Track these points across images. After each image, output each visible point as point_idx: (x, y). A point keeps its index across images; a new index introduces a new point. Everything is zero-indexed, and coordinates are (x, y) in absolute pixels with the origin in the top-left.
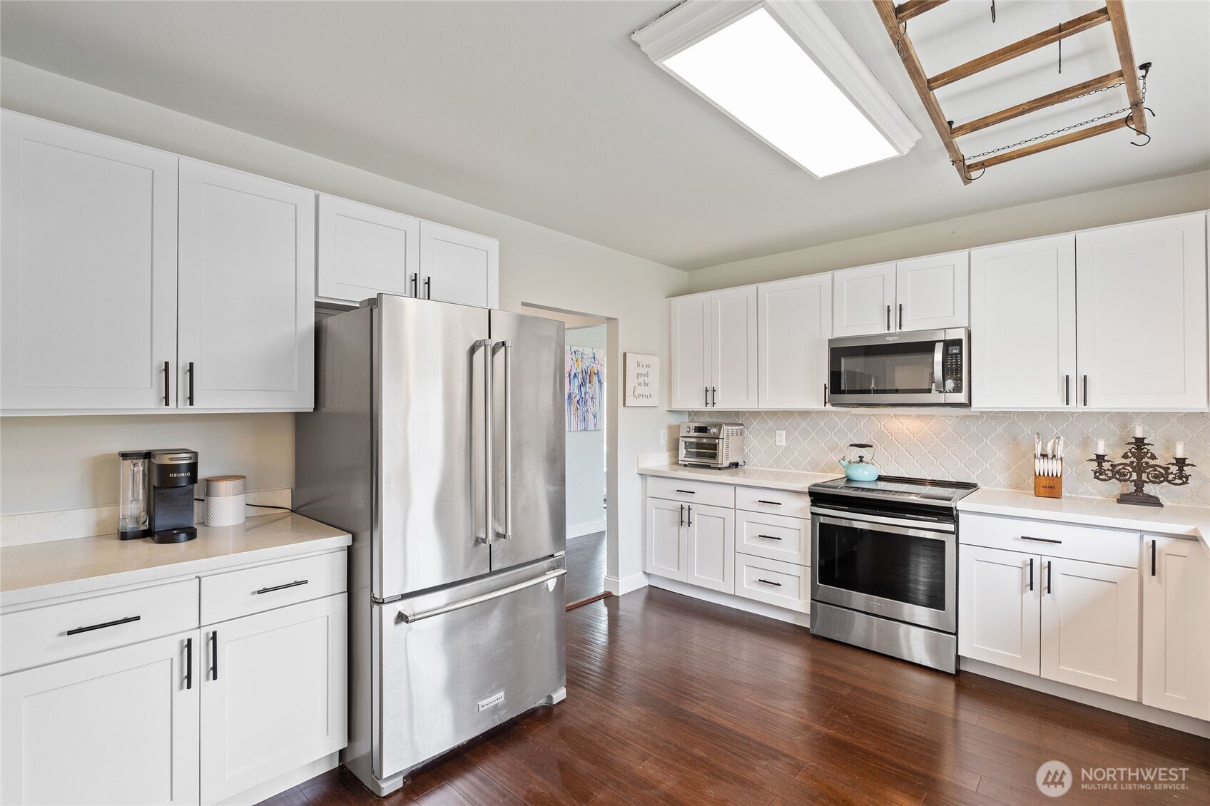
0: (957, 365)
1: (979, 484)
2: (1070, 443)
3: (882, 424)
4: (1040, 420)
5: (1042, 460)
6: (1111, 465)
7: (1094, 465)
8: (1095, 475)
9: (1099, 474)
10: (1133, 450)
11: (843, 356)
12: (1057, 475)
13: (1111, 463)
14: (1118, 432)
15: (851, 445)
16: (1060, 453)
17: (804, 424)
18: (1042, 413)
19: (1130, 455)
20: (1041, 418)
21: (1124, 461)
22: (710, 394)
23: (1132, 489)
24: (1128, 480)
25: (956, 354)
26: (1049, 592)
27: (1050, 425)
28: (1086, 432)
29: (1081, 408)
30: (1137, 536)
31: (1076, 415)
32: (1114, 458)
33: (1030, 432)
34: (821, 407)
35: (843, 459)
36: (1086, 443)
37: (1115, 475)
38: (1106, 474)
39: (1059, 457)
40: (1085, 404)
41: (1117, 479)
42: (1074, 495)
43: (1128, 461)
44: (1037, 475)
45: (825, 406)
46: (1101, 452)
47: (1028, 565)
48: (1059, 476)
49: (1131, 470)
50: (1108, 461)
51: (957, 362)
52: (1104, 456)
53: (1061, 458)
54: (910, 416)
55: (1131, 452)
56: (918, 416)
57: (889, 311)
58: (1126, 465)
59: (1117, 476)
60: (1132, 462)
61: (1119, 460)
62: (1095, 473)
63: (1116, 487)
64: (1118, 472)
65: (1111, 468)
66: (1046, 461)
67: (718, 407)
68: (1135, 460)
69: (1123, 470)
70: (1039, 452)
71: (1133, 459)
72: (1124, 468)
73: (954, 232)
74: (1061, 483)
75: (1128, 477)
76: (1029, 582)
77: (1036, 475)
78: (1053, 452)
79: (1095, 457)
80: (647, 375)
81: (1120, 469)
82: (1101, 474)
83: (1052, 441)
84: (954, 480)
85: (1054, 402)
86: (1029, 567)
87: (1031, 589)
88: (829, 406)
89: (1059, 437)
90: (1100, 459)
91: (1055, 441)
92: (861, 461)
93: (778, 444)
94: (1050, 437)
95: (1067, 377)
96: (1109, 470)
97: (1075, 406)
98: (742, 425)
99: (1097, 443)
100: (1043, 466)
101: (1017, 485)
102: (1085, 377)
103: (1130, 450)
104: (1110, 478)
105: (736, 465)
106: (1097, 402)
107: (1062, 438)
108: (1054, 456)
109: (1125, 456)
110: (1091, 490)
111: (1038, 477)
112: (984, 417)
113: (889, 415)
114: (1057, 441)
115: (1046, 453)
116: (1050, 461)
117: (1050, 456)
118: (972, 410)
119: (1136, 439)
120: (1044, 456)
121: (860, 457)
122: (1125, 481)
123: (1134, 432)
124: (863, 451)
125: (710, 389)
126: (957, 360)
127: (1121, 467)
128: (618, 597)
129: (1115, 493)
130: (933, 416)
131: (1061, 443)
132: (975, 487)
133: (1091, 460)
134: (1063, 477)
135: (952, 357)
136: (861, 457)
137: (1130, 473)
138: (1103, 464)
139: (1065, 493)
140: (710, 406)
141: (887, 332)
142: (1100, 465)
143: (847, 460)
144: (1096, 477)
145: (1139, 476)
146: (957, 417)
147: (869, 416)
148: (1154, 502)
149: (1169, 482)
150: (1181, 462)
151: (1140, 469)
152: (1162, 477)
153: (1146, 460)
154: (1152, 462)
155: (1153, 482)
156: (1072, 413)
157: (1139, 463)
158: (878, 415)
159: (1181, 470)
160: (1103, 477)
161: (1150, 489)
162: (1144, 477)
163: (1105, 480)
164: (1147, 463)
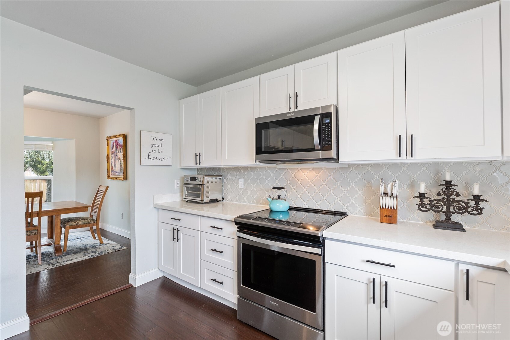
0: (328, 131)
1: (348, 213)
2: (402, 185)
4: (384, 170)
5: (384, 198)
6: (429, 201)
7: (418, 201)
8: (419, 207)
9: (421, 207)
10: (444, 190)
11: (263, 129)
12: (394, 208)
13: (429, 199)
14: (433, 177)
15: (273, 188)
16: (395, 193)
17: (253, 175)
18: (385, 164)
19: (441, 192)
20: (384, 168)
21: (437, 197)
22: (198, 157)
23: (443, 217)
24: (441, 211)
25: (328, 123)
26: (386, 306)
27: (390, 173)
28: (412, 177)
29: (410, 160)
30: (453, 263)
31: (406, 166)
32: (430, 195)
33: (378, 178)
35: (270, 197)
36: (413, 185)
37: (432, 207)
38: (426, 207)
39: (395, 195)
40: (412, 156)
41: (433, 210)
42: (405, 221)
43: (441, 198)
44: (382, 207)
45: (255, 162)
46: (422, 191)
47: (371, 282)
48: (395, 208)
49: (443, 204)
50: (427, 198)
52: (424, 194)
53: (397, 197)
54: (309, 169)
55: (442, 191)
56: (313, 169)
57: (290, 98)
58: (439, 200)
59: (433, 208)
60: (443, 199)
61: (434, 197)
62: (419, 206)
63: (432, 216)
64: (434, 205)
65: (429, 203)
66: (387, 198)
67: (202, 165)
68: (445, 197)
69: (437, 204)
70: (382, 191)
71: (443, 196)
72: (440, 206)
74: (396, 213)
75: (440, 209)
76: (372, 296)
77: (380, 208)
78: (391, 192)
79: (418, 195)
80: (161, 146)
81: (435, 204)
82: (422, 207)
83: (391, 184)
84: (334, 210)
85: (391, 156)
86: (372, 284)
87: (374, 302)
89: (395, 181)
90: (422, 196)
91: (392, 184)
92: (279, 198)
93: (240, 187)
94: (390, 181)
95: (400, 136)
96: (428, 204)
97: (406, 158)
98: (221, 176)
99: (420, 185)
100: (386, 202)
101: (370, 214)
102: (412, 136)
103: (442, 189)
104: (429, 210)
105: (216, 201)
106: (421, 156)
107: (397, 182)
108: (392, 195)
109: (439, 194)
110: (416, 217)
111: (382, 209)
112: (350, 168)
113: (297, 168)
114: (394, 184)
115: (386, 192)
116: (389, 198)
117: (390, 194)
118: (340, 163)
119: (446, 181)
120: (386, 194)
121: (278, 195)
122: (439, 212)
123: (445, 177)
124: (279, 192)
125: (198, 154)
126: (328, 127)
127: (436, 202)
128: (135, 288)
129: (431, 220)
130: (321, 169)
131: (397, 185)
132: (345, 215)
133: (416, 197)
134: (398, 208)
135: (325, 125)
136: (279, 196)
137: (442, 206)
138: (424, 200)
139: (399, 219)
140: (198, 164)
141: (289, 111)
142: (422, 201)
143: (272, 197)
144: (420, 209)
145: (448, 208)
146: (335, 168)
147: (287, 169)
148: (458, 227)
149: (469, 213)
150: (477, 199)
151: (448, 204)
152: (463, 209)
153: (452, 197)
154: (457, 198)
155: (458, 213)
156: (404, 164)
157: (448, 199)
158: (292, 168)
159: (477, 204)
160: (424, 209)
161: (455, 218)
162: (452, 209)
163: (425, 211)
164: (453, 199)
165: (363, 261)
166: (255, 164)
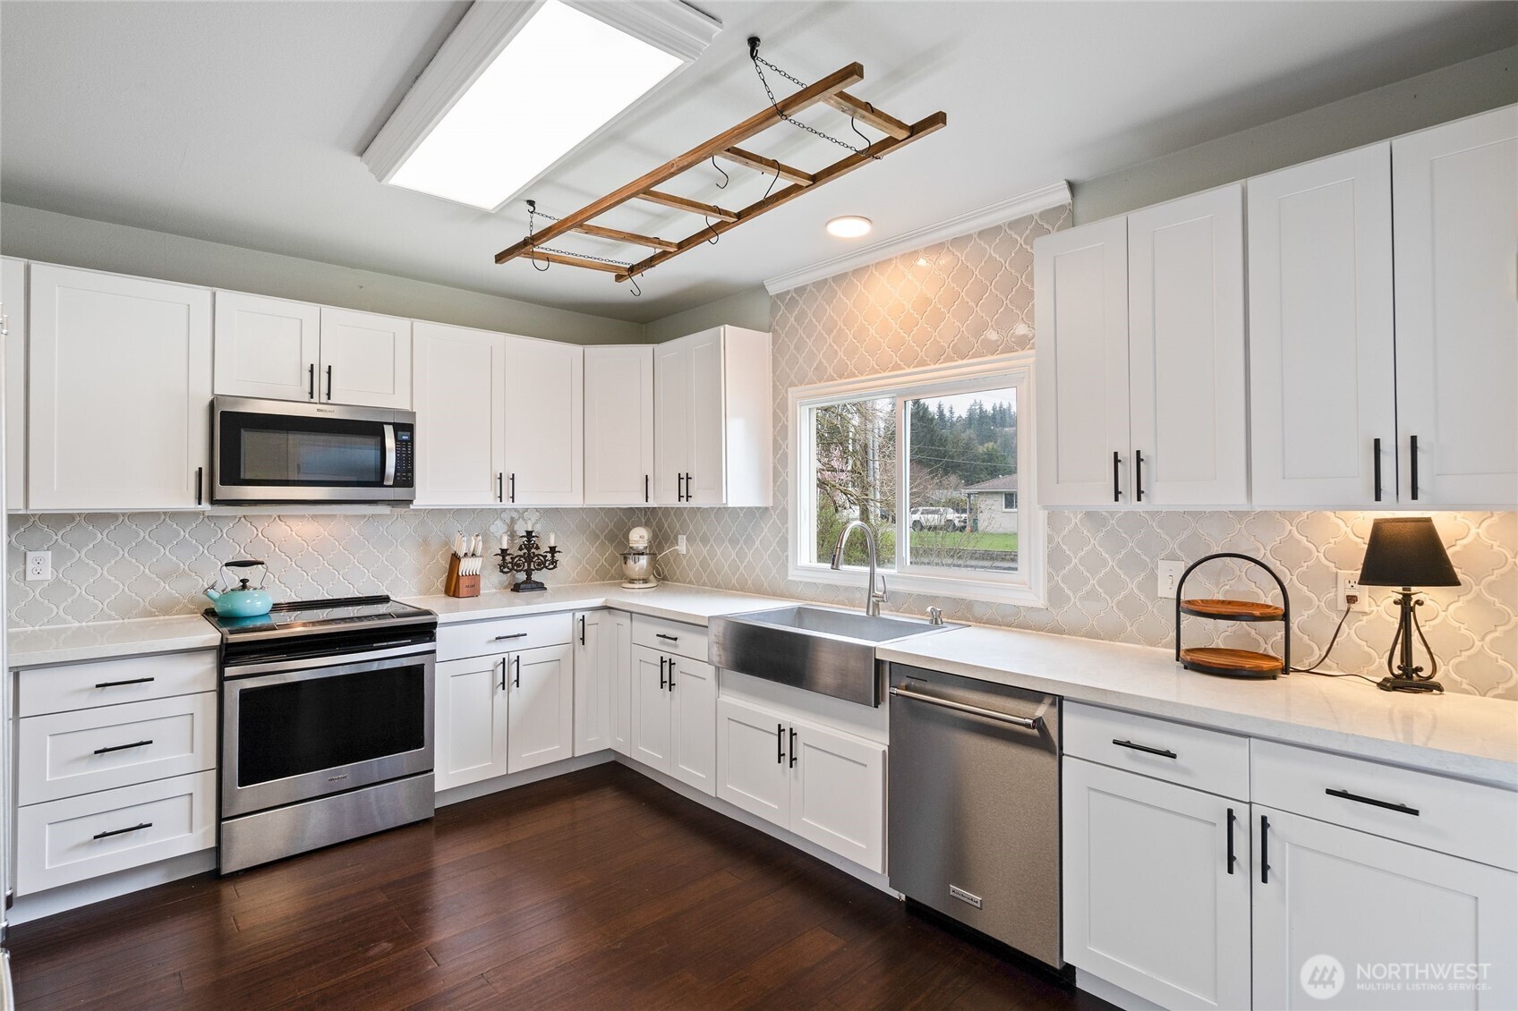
0: (407, 454)
3: (260, 530)
5: (466, 559)
6: (511, 558)
7: (500, 560)
10: (525, 543)
11: (244, 428)
13: (511, 556)
15: (227, 565)
16: (479, 551)
19: (523, 547)
23: (524, 577)
24: (522, 570)
25: (406, 441)
29: (510, 505)
32: (513, 551)
34: (191, 505)
37: (514, 566)
38: (508, 567)
39: (479, 555)
40: (513, 502)
41: (514, 570)
43: (521, 553)
45: (200, 503)
46: (505, 547)
48: (477, 574)
49: (524, 561)
50: (509, 555)
51: (407, 450)
52: (506, 550)
57: (312, 371)
58: (521, 556)
60: (525, 554)
61: (516, 553)
62: (500, 567)
63: (513, 578)
64: (516, 564)
65: (511, 561)
66: (469, 559)
68: (526, 551)
69: (519, 562)
70: (464, 551)
72: (519, 560)
73: (361, 287)
75: (521, 568)
78: (474, 550)
79: (499, 552)
81: (517, 561)
82: (504, 568)
85: (487, 499)
88: (205, 506)
90: (504, 553)
92: (244, 587)
95: (501, 475)
96: (509, 562)
97: (507, 503)
99: (502, 539)
102: (513, 475)
103: (523, 543)
104: (511, 570)
108: (474, 554)
109: (521, 549)
110: (496, 582)
114: (478, 538)
115: (467, 552)
116: (472, 559)
118: (409, 508)
119: (528, 532)
120: (466, 555)
121: (242, 581)
122: (520, 571)
123: (527, 526)
124: (248, 572)
126: (407, 448)
127: (517, 559)
129: (512, 584)
133: (497, 555)
134: (480, 574)
135: (401, 443)
136: (244, 581)
137: (523, 563)
138: (506, 558)
139: (481, 590)
141: (312, 400)
142: (504, 559)
144: (501, 571)
145: (529, 566)
146: (365, 516)
147: (237, 520)
148: (541, 587)
149: (546, 567)
150: (553, 550)
151: (529, 559)
152: (542, 565)
153: (533, 550)
154: (537, 552)
155: (538, 569)
156: (504, 510)
157: (529, 554)
158: (253, 516)
159: (553, 556)
160: (506, 570)
161: (536, 576)
162: (532, 567)
163: (507, 573)
164: (534, 553)
165: (490, 642)
166: (200, 506)
